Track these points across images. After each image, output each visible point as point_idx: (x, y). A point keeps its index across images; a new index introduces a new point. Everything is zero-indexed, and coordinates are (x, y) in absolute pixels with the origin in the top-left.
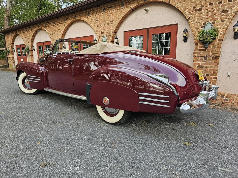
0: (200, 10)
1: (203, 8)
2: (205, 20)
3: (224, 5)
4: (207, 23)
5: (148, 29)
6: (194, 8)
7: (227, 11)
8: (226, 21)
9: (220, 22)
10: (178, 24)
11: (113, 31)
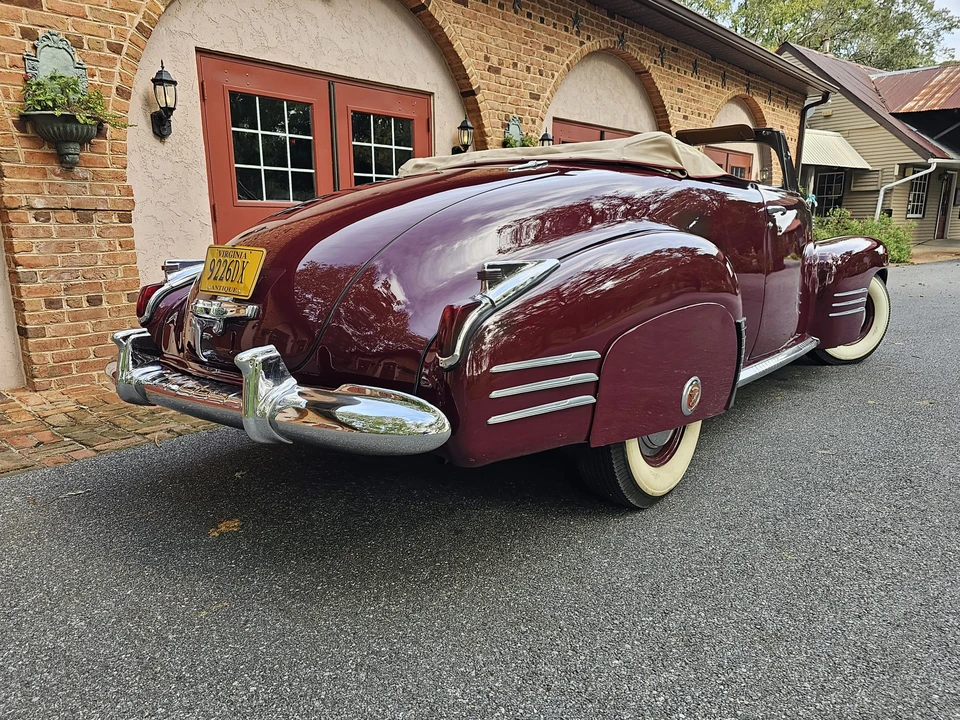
0: (497, 71)
1: (504, 70)
2: (509, 108)
3: (533, 79)
4: (511, 117)
5: (332, 79)
6: (487, 59)
7: (536, 97)
8: (538, 121)
9: (530, 122)
10: (433, 93)
11: (138, 19)
